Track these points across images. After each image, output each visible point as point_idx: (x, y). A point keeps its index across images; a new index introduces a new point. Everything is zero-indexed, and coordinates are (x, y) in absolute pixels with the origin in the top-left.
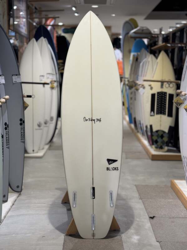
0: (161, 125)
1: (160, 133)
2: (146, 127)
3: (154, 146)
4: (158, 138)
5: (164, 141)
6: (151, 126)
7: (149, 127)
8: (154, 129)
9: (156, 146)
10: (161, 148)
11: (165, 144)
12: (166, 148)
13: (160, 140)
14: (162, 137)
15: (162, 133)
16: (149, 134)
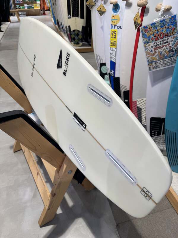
0: (76, 26)
1: (76, 32)
2: (66, 27)
3: (72, 43)
4: (75, 36)
5: (79, 38)
6: (69, 27)
7: (68, 28)
8: (72, 30)
9: (74, 42)
10: (78, 43)
11: (80, 41)
12: (81, 44)
13: (76, 38)
14: (78, 35)
15: (77, 32)
16: (69, 33)
